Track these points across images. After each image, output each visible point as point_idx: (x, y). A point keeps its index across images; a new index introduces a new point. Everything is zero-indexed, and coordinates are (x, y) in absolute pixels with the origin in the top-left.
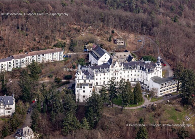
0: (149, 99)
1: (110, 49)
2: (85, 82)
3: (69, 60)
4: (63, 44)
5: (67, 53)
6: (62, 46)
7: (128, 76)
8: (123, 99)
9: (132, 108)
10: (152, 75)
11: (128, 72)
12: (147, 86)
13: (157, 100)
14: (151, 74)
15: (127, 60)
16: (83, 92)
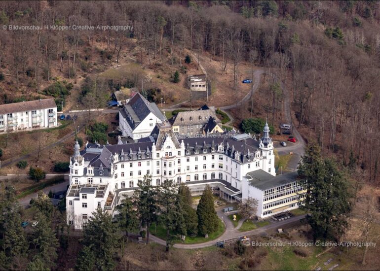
0: (236, 223)
1: (173, 101)
2: (92, 181)
3: (70, 127)
4: (65, 90)
5: (72, 109)
6: (63, 93)
7: (196, 168)
8: (168, 226)
9: (193, 245)
10: (249, 167)
11: (197, 159)
12: (237, 193)
13: (255, 227)
14: (246, 165)
15: (204, 128)
16: (83, 206)
